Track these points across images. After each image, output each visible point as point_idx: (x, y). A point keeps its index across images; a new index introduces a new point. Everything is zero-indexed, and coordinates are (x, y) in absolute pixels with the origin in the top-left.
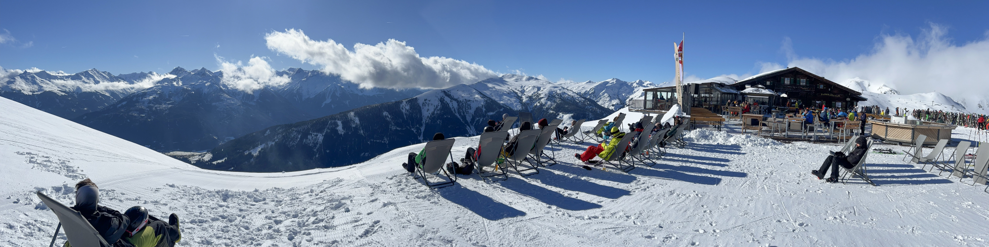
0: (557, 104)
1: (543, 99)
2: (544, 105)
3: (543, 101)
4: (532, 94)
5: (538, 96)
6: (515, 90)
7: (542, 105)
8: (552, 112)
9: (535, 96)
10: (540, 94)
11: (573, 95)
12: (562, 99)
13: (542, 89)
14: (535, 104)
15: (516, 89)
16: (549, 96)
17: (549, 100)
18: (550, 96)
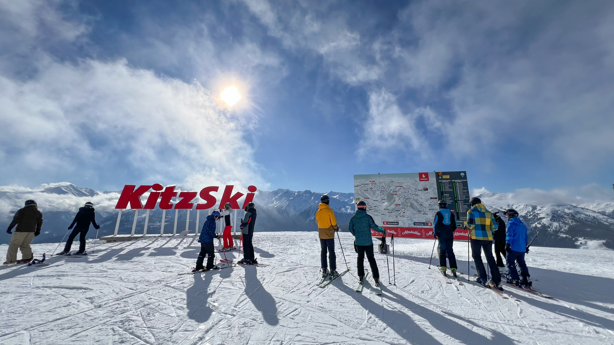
0: (571, 226)
1: (544, 219)
2: (549, 227)
3: (544, 221)
4: (526, 214)
5: (535, 216)
6: (501, 210)
7: (544, 226)
8: (564, 236)
9: (530, 216)
10: (538, 214)
11: (595, 215)
12: (575, 220)
13: (538, 208)
14: (534, 225)
15: (501, 208)
16: (553, 216)
17: (554, 221)
18: (555, 216)
